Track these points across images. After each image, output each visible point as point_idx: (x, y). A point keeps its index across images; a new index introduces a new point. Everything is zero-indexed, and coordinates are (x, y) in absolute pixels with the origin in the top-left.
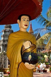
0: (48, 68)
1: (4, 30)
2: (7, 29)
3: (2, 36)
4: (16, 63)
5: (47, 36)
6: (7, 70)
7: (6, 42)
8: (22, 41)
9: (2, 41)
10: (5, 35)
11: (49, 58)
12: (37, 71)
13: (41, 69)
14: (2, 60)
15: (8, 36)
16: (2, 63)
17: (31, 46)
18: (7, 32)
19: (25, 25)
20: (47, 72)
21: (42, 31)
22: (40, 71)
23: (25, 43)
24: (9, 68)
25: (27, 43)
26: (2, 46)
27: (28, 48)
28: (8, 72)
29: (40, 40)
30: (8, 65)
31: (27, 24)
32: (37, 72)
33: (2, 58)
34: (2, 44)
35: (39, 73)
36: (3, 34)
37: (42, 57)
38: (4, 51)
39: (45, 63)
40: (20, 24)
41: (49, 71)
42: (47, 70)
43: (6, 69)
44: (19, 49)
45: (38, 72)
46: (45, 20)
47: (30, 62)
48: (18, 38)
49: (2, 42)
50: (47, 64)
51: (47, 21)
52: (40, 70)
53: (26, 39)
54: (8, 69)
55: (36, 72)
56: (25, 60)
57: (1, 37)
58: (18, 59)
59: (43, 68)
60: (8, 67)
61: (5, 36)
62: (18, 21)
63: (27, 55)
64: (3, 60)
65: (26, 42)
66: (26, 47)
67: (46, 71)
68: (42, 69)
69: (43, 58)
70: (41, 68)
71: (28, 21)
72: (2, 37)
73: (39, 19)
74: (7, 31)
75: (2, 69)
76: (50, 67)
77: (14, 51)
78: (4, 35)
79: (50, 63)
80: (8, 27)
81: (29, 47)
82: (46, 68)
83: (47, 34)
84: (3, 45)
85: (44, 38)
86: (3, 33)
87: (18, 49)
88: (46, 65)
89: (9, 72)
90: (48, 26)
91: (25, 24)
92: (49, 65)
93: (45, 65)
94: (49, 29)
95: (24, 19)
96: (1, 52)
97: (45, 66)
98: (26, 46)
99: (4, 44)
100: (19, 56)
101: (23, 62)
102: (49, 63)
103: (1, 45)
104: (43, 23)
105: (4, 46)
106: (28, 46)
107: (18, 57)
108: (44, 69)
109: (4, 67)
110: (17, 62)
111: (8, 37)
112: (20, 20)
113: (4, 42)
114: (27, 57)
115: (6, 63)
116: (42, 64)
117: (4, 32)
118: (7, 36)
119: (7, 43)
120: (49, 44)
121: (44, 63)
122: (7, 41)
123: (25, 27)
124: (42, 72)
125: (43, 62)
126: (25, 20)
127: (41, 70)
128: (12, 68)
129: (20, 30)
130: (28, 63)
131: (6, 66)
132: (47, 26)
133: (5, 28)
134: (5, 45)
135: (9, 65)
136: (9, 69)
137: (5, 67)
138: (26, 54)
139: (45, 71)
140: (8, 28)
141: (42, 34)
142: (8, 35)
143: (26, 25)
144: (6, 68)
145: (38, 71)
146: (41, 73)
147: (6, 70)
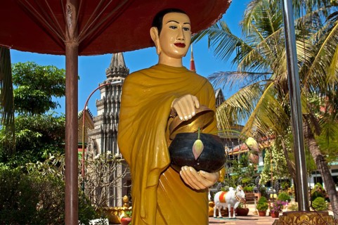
0: (254, 203)
1: (105, 82)
2: (115, 80)
3: (99, 103)
4: (150, 171)
5: (245, 95)
6: (119, 211)
7: (114, 123)
8: (170, 97)
9: (101, 119)
10: (109, 99)
11: (256, 171)
12: (217, 210)
13: (229, 206)
14: (102, 181)
15: (119, 103)
16: (104, 188)
17: (200, 111)
18: (115, 91)
19: (176, 44)
20: (249, 214)
21: (228, 80)
22: (225, 213)
23: (179, 102)
24: (126, 206)
25: (188, 101)
26: (100, 136)
27: (190, 117)
28: (122, 220)
29: (222, 109)
30: (123, 196)
31: (182, 42)
32: (217, 215)
33: (102, 175)
34: (100, 131)
35: (222, 220)
36: (102, 98)
37: (232, 168)
38: (109, 152)
39: (243, 187)
40: (160, 41)
41: (256, 212)
42: (250, 210)
43: (116, 209)
44: (159, 122)
45: (220, 215)
46: (239, 44)
47: (199, 165)
48: (153, 89)
49: (102, 122)
50: (250, 188)
51: (246, 46)
52: (227, 209)
53: (180, 90)
54: (122, 208)
55: (215, 216)
56: (182, 158)
57: (97, 106)
58: (157, 156)
59: (235, 201)
60: (123, 203)
61: (110, 102)
62: (154, 32)
63: (186, 140)
64: (105, 179)
65: (184, 99)
66: (183, 117)
67: (247, 211)
68: (232, 205)
69: (234, 170)
70: (230, 203)
71: (186, 29)
72: (99, 108)
73: (219, 42)
74: (115, 86)
75: (105, 210)
76: (259, 199)
77: (144, 133)
78: (105, 99)
79: (257, 186)
80: (116, 72)
81: (194, 114)
82: (245, 203)
83: (247, 90)
84: (102, 133)
85: (237, 102)
86: (103, 95)
87: (156, 123)
88: (246, 191)
89: (127, 219)
90: (248, 62)
91: (176, 41)
92: (254, 193)
93: (242, 191)
94: (253, 73)
95: (173, 24)
96: (98, 155)
97: (243, 194)
98: (183, 111)
99: (107, 130)
100: (160, 147)
101: (174, 164)
102: (255, 187)
103: (98, 134)
104: (234, 54)
105: (108, 136)
106: (189, 113)
107: (158, 148)
108: (239, 206)
109: (108, 205)
110: (156, 166)
111: (119, 108)
112: (160, 29)
113: (105, 123)
114: (186, 148)
115: (116, 188)
116: (231, 189)
117: (104, 90)
118: (114, 102)
119: (116, 125)
120: (253, 123)
121: (239, 187)
122: (117, 118)
123: (177, 51)
124: (232, 215)
125: (234, 183)
126: (175, 27)
127: (229, 210)
128: (138, 188)
129: (162, 63)
130: (191, 169)
131: (117, 200)
132: (246, 64)
133: (108, 77)
134: (110, 131)
135: (126, 197)
136: (125, 210)
137: (111, 204)
138: (183, 137)
139: (242, 212)
140: (119, 78)
141: (231, 90)
142: (118, 98)
143: (181, 45)
144: (116, 206)
145: (220, 213)
146: (230, 217)
147: (116, 213)
